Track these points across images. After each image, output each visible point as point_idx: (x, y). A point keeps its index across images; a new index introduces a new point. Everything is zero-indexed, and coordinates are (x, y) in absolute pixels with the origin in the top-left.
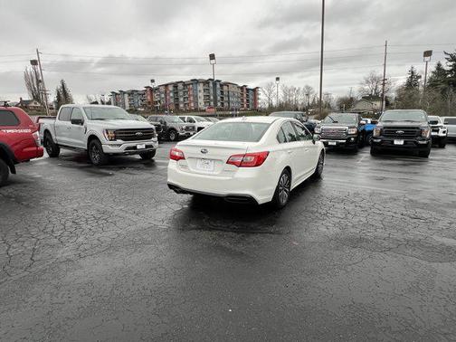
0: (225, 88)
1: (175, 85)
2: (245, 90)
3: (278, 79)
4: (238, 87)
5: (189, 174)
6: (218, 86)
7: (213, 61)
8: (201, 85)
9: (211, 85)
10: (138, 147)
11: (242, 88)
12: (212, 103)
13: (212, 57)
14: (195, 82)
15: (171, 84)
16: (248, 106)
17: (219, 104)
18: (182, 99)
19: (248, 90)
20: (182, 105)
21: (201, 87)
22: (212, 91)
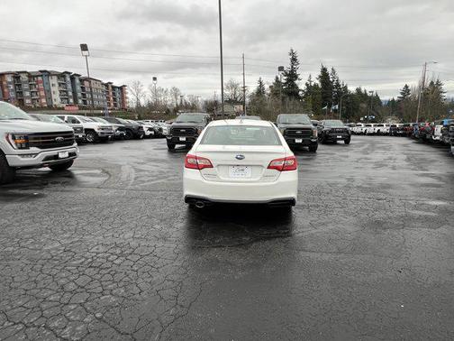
0: (86, 83)
1: (16, 76)
2: (110, 88)
3: (155, 79)
4: (103, 84)
5: (223, 183)
6: (77, 81)
7: (85, 53)
8: (55, 78)
9: (68, 79)
10: (61, 156)
11: (107, 85)
12: (71, 101)
13: (84, 47)
14: (46, 74)
15: (8, 73)
16: (115, 105)
17: (80, 101)
18: (28, 94)
19: (114, 88)
20: (28, 101)
21: (54, 81)
22: (69, 86)
